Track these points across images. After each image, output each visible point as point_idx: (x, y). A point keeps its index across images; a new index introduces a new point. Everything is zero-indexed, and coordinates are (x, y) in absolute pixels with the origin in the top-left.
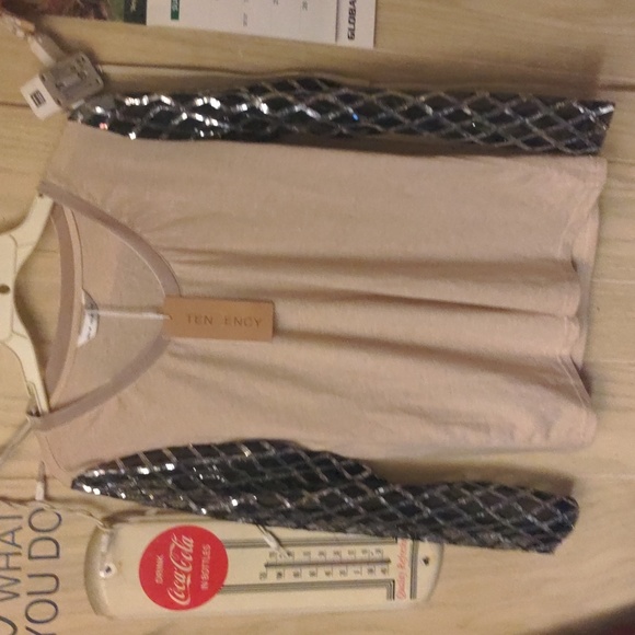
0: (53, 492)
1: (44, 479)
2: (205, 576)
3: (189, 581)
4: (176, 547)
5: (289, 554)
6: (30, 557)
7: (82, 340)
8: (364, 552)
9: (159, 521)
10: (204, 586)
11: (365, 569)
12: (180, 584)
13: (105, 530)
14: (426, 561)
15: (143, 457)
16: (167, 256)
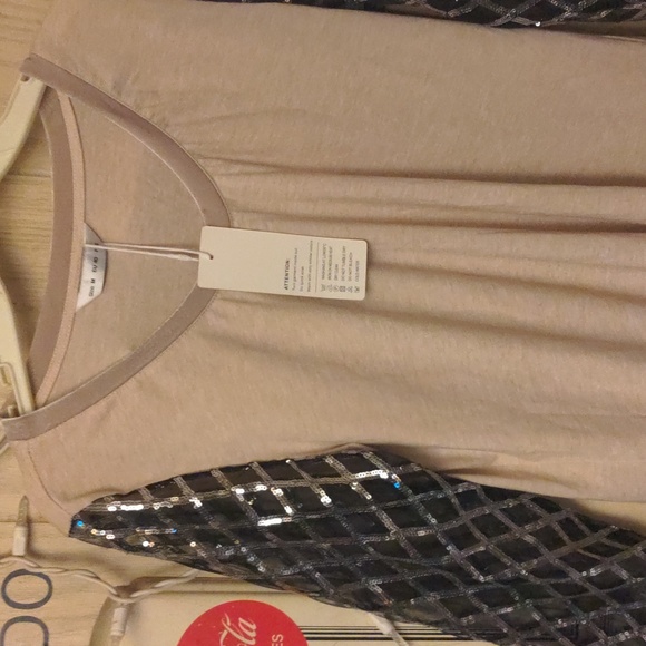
1: (28, 523)
4: (229, 635)
7: (83, 299)
13: (120, 601)
15: (180, 483)
16: (210, 167)
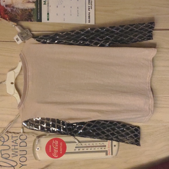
0: (25, 131)
1: (23, 128)
2: (61, 150)
3: (57, 151)
4: (54, 143)
5: (81, 144)
6: (20, 146)
8: (99, 144)
9: (50, 137)
10: (61, 152)
11: (100, 148)
12: (55, 152)
13: (37, 139)
14: (115, 146)
